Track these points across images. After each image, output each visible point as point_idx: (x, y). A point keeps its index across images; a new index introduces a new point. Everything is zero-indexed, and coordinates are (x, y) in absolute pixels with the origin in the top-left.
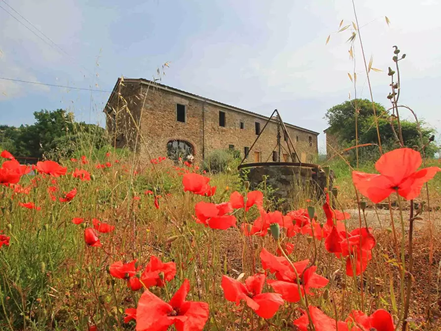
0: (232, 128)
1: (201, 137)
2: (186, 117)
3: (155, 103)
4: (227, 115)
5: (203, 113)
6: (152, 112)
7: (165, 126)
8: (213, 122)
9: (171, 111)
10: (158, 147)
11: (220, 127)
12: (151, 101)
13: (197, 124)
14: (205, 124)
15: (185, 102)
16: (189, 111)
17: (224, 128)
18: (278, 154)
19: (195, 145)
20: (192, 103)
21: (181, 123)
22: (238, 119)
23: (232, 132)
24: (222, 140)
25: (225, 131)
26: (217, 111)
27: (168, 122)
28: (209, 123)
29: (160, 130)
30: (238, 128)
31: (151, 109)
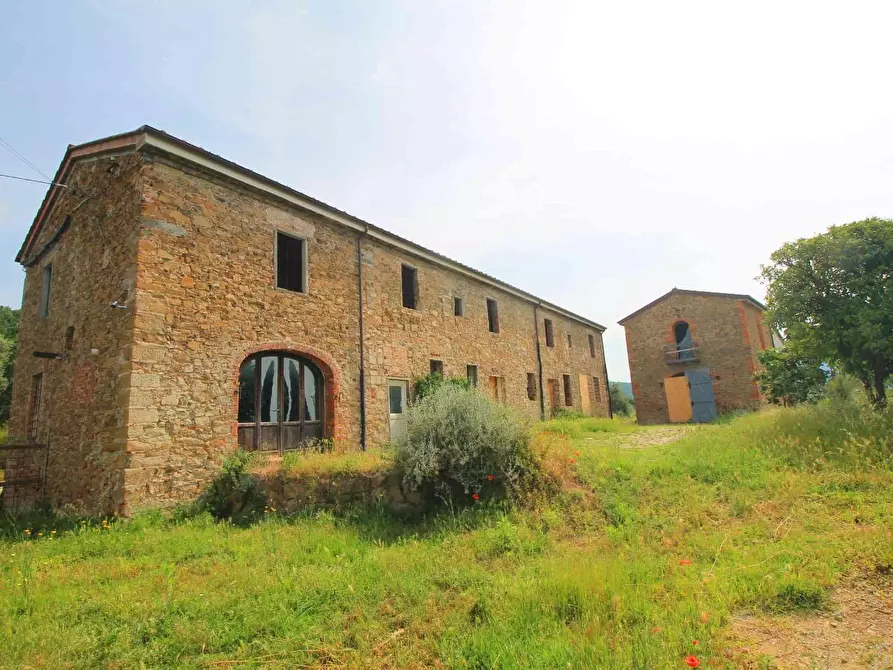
0: (435, 313)
1: (352, 340)
2: (307, 277)
3: (199, 221)
4: (422, 276)
5: (359, 266)
6: (183, 251)
7: (234, 305)
8: (386, 296)
9: (255, 254)
10: (205, 378)
11: (405, 310)
12: (186, 213)
13: (340, 300)
14: (364, 298)
15: (302, 229)
16: (315, 257)
17: (415, 314)
18: (537, 380)
19: (335, 365)
20: (326, 233)
21: (290, 294)
22: (449, 287)
23: (434, 324)
24: (410, 349)
25: (417, 321)
26: (397, 263)
27: (245, 289)
28: (374, 297)
29: (215, 317)
30: (449, 313)
31: (181, 242)
